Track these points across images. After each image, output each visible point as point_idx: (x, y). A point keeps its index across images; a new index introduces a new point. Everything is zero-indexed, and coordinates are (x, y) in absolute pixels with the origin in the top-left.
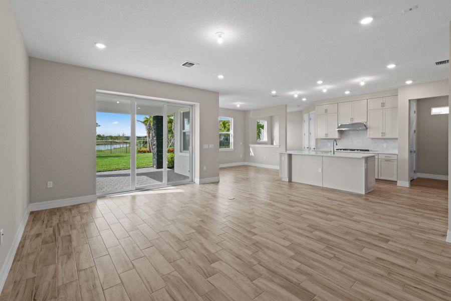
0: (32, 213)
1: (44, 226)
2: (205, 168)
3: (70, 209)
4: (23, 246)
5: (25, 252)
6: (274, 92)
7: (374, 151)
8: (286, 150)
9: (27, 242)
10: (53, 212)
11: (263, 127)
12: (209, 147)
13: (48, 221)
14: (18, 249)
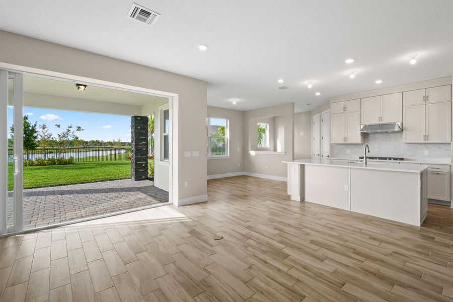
2: (186, 184)
6: (281, 82)
7: (411, 160)
11: (264, 131)
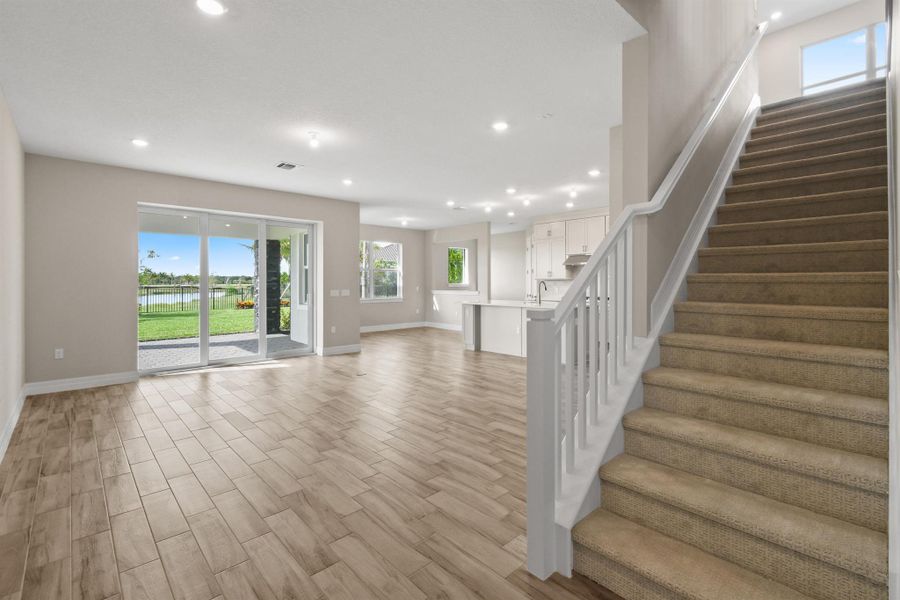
0: (29, 398)
1: (51, 411)
2: (333, 330)
3: (92, 392)
4: (20, 432)
5: (23, 437)
6: (451, 204)
8: (489, 298)
9: (26, 430)
10: (63, 396)
12: (340, 293)
13: (57, 406)
14: (14, 435)
